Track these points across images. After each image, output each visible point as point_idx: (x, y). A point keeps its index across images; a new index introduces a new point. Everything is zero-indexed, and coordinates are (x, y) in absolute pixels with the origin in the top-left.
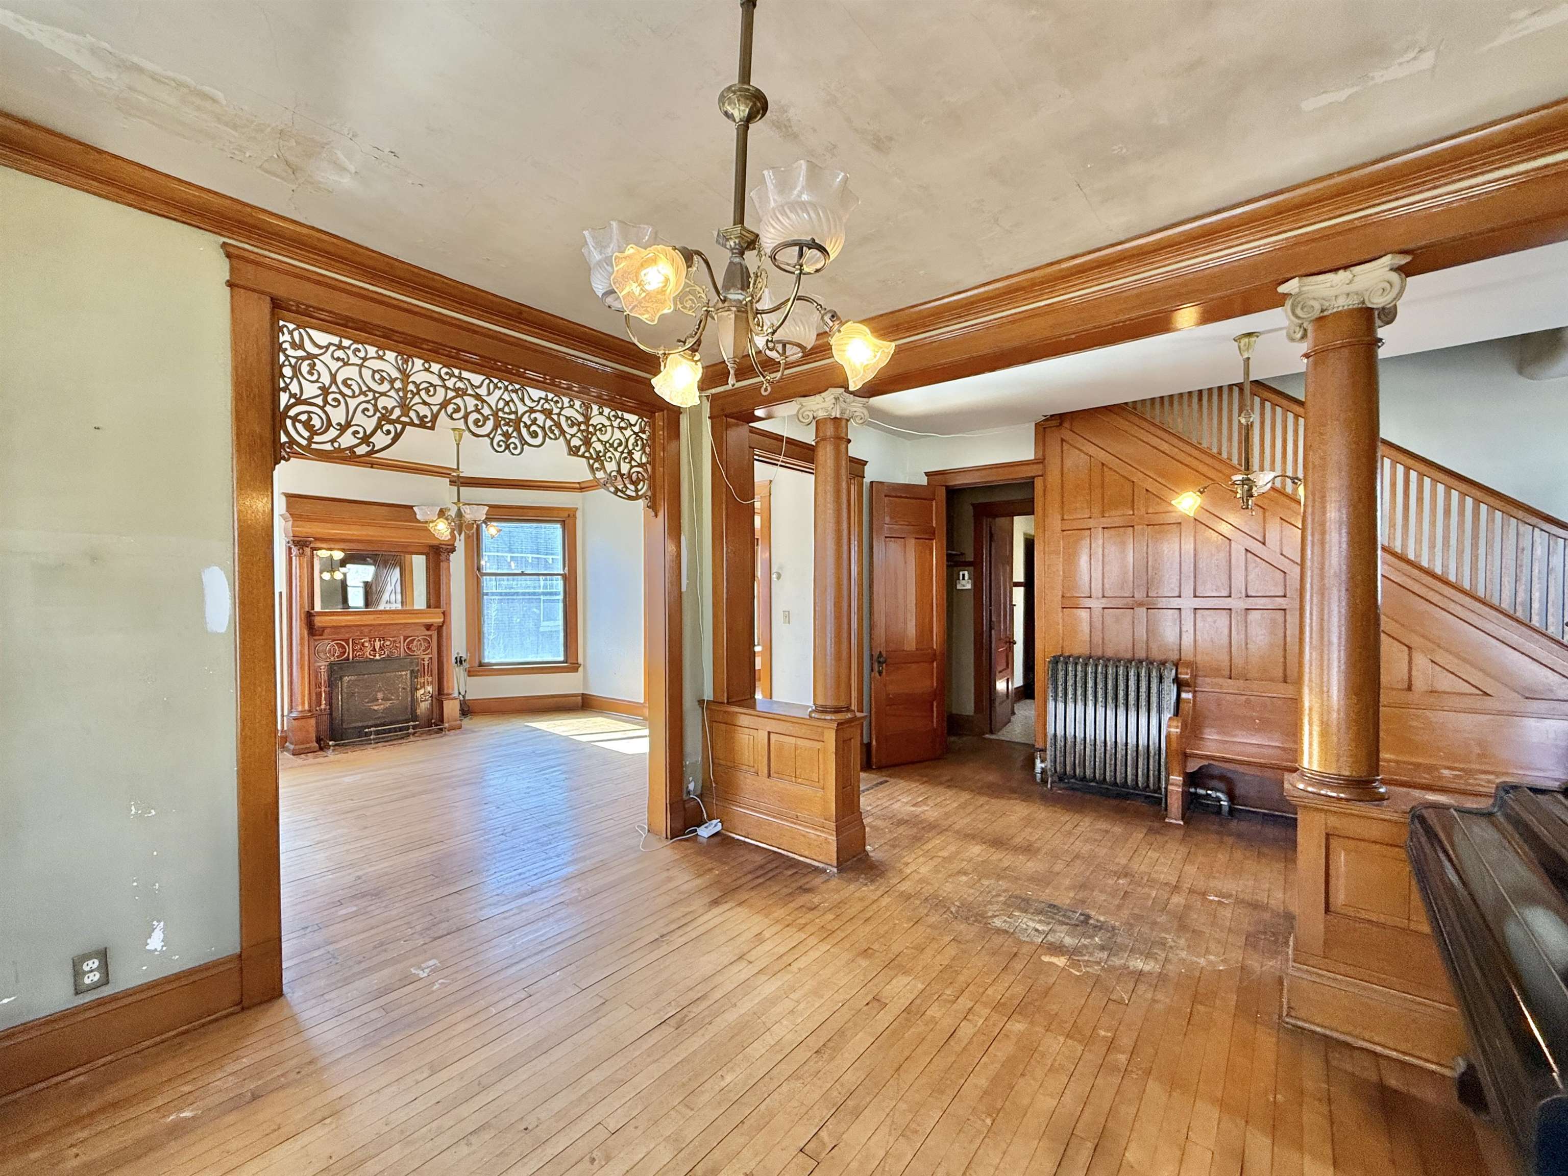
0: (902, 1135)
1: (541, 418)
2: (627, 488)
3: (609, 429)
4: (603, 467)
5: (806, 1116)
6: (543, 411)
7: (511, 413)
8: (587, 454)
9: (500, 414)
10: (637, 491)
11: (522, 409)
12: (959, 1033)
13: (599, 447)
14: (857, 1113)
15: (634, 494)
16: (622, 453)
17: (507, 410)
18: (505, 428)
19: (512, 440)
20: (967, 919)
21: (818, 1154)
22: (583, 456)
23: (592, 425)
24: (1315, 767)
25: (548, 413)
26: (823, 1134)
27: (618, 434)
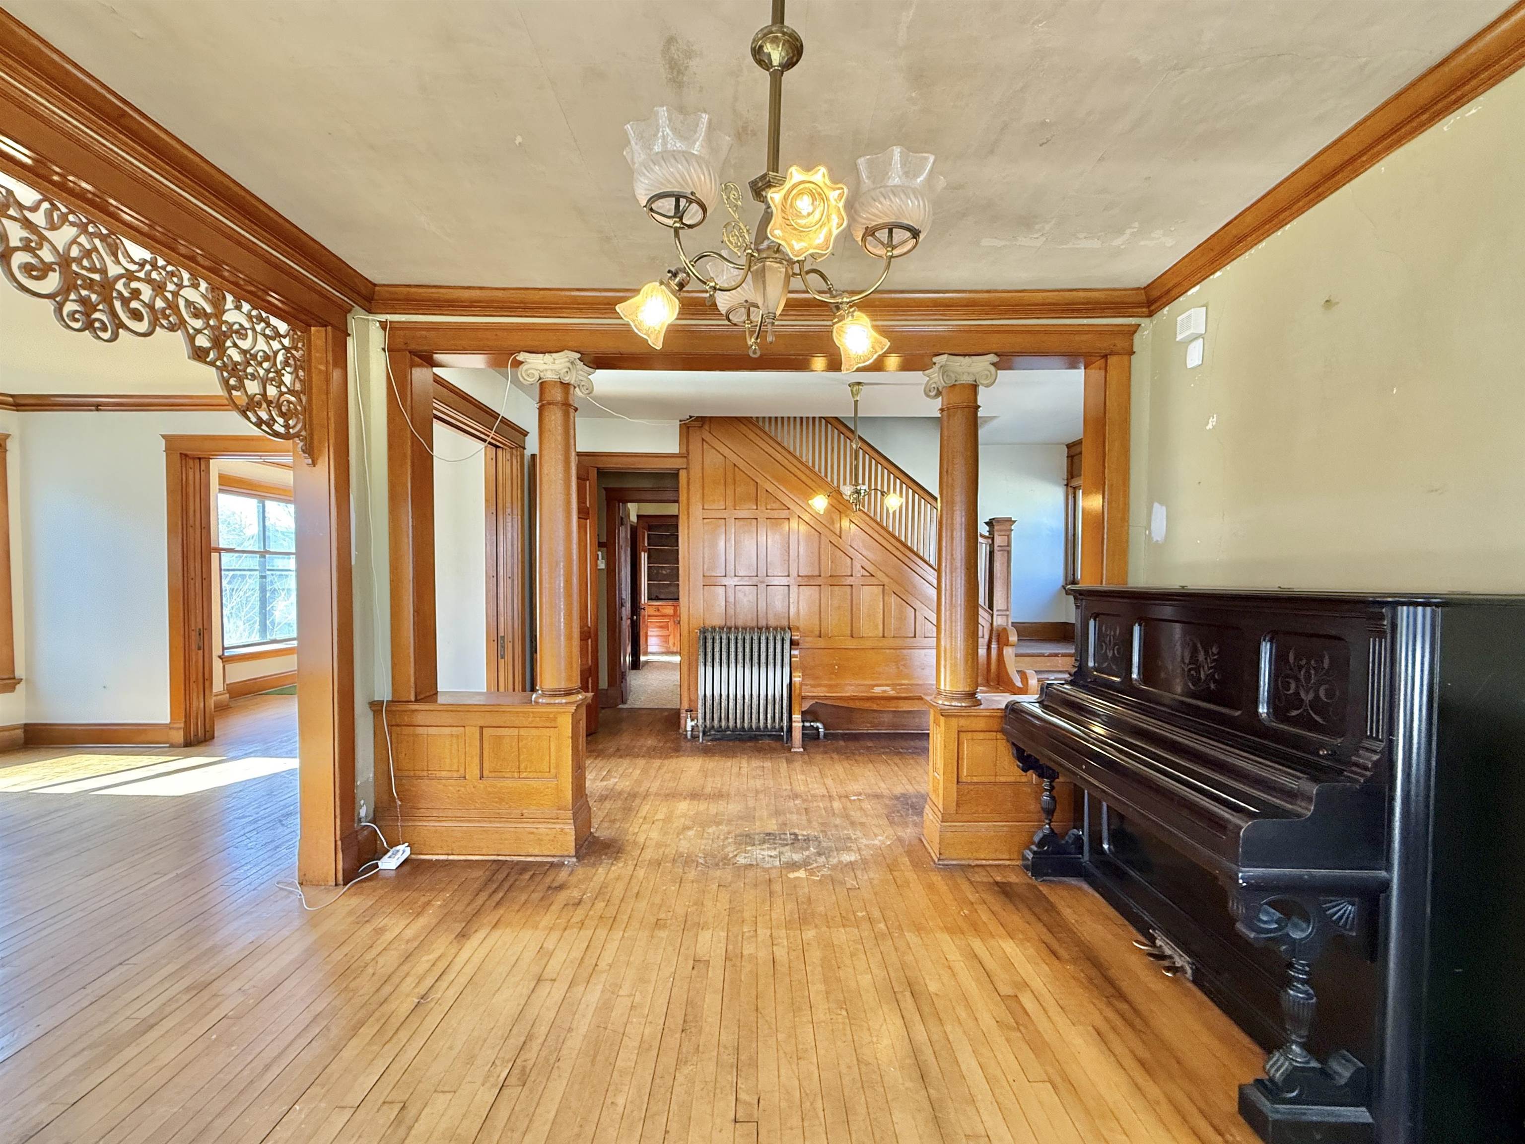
0: (799, 1058)
1: (147, 292)
2: (275, 421)
3: (250, 332)
4: (241, 386)
5: (718, 1091)
6: (149, 281)
7: (93, 270)
8: (219, 363)
9: (74, 267)
10: (287, 426)
11: (114, 270)
12: (777, 958)
13: (237, 357)
14: (754, 1063)
15: (282, 430)
16: (268, 371)
17: (85, 263)
18: (84, 293)
19: (97, 315)
20: (717, 865)
21: (751, 1115)
22: (212, 364)
23: (226, 322)
24: (948, 688)
25: (159, 288)
26: (743, 1096)
27: (261, 344)
